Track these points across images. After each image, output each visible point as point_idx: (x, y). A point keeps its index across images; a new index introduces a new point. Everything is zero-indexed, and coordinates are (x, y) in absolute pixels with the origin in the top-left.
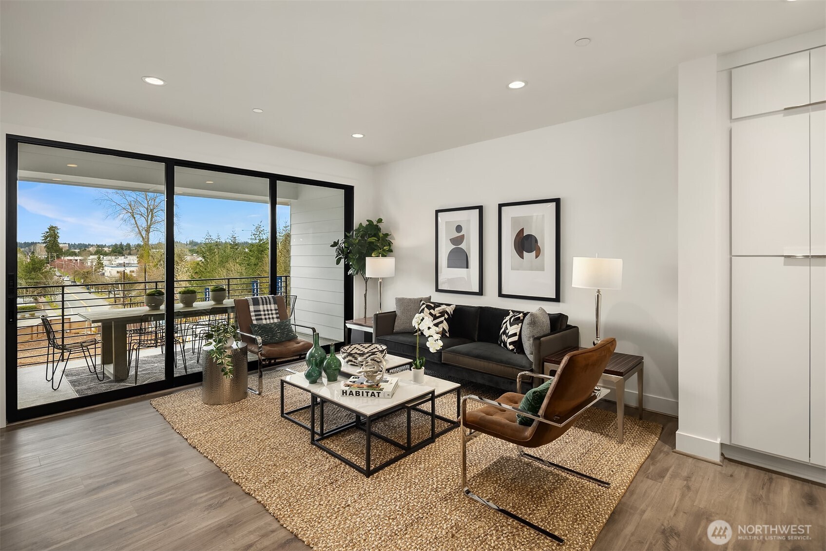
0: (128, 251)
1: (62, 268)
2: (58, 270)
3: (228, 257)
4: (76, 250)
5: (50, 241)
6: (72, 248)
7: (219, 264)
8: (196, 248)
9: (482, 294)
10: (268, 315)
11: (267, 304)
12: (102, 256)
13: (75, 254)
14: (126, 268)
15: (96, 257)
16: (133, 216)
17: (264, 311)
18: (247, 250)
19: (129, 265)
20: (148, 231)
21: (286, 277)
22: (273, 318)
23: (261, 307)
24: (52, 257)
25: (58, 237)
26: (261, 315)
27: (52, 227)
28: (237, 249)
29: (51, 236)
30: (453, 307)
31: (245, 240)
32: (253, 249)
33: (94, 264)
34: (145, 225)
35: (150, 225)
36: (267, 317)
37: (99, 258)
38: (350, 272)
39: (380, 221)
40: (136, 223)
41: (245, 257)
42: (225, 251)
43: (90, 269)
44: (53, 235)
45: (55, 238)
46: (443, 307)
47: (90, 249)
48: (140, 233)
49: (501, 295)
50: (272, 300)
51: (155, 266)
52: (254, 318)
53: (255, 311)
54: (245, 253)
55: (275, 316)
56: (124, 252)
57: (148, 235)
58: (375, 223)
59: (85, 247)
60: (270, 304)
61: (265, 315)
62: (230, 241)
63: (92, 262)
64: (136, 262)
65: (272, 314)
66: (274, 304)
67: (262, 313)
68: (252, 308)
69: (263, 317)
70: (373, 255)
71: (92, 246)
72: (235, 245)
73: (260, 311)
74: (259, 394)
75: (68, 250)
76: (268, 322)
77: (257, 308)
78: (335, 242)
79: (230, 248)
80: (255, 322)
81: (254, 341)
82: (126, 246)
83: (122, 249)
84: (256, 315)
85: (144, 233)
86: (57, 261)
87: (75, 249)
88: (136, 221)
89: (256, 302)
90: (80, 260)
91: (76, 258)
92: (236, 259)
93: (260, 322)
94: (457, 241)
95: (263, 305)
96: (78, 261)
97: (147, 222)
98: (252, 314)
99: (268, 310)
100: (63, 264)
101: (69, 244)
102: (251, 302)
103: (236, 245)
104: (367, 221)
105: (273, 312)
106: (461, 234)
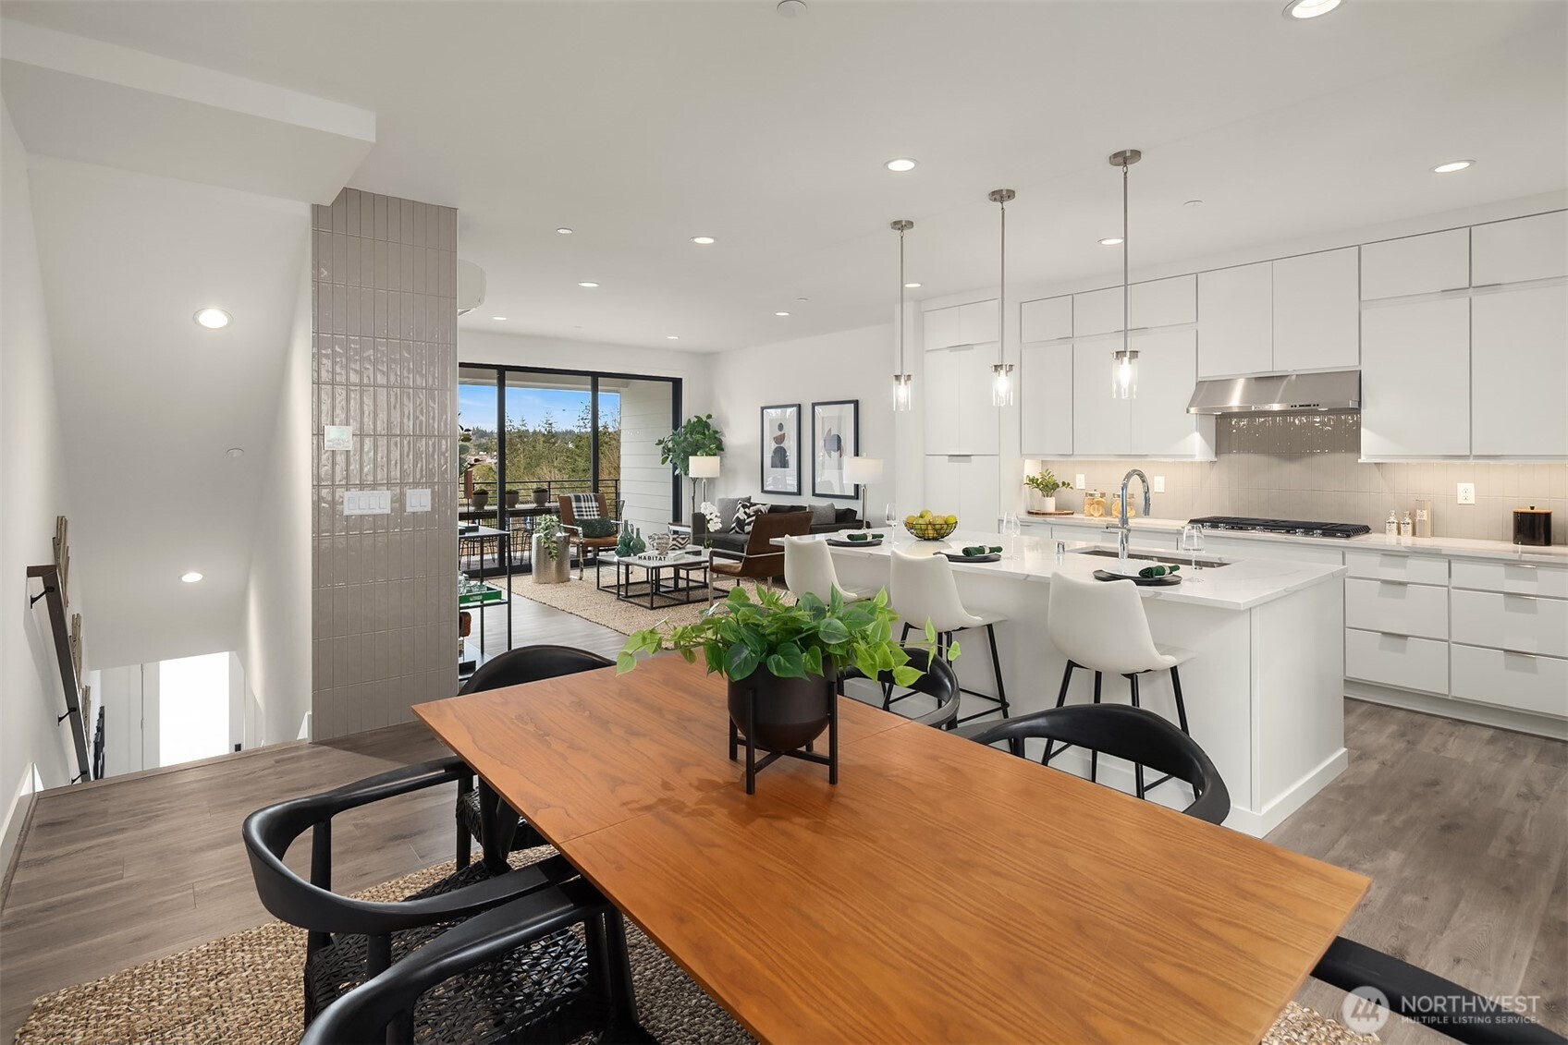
3: (540, 457)
8: (483, 441)
9: (800, 494)
10: (590, 510)
17: (586, 508)
18: (570, 446)
21: (616, 481)
22: (594, 515)
23: (583, 504)
26: (583, 511)
28: (554, 444)
30: (769, 506)
31: (570, 428)
32: (582, 443)
36: (589, 513)
38: (677, 472)
39: (709, 417)
41: (568, 457)
42: (534, 447)
46: (758, 506)
49: (814, 494)
50: (593, 498)
52: (575, 514)
53: (577, 507)
54: (568, 450)
55: (595, 513)
58: (704, 419)
60: (590, 502)
61: (587, 511)
62: (543, 430)
66: (596, 501)
67: (584, 509)
68: (574, 504)
69: (585, 513)
70: (698, 454)
72: (551, 437)
73: (582, 507)
74: (581, 579)
76: (589, 517)
77: (579, 504)
78: (659, 441)
79: (544, 442)
81: (575, 533)
84: (578, 511)
89: (578, 499)
92: (553, 462)
93: (581, 517)
94: (780, 439)
95: (584, 502)
98: (575, 510)
99: (589, 507)
102: (573, 499)
103: (553, 436)
104: (696, 417)
105: (595, 509)
106: (782, 432)
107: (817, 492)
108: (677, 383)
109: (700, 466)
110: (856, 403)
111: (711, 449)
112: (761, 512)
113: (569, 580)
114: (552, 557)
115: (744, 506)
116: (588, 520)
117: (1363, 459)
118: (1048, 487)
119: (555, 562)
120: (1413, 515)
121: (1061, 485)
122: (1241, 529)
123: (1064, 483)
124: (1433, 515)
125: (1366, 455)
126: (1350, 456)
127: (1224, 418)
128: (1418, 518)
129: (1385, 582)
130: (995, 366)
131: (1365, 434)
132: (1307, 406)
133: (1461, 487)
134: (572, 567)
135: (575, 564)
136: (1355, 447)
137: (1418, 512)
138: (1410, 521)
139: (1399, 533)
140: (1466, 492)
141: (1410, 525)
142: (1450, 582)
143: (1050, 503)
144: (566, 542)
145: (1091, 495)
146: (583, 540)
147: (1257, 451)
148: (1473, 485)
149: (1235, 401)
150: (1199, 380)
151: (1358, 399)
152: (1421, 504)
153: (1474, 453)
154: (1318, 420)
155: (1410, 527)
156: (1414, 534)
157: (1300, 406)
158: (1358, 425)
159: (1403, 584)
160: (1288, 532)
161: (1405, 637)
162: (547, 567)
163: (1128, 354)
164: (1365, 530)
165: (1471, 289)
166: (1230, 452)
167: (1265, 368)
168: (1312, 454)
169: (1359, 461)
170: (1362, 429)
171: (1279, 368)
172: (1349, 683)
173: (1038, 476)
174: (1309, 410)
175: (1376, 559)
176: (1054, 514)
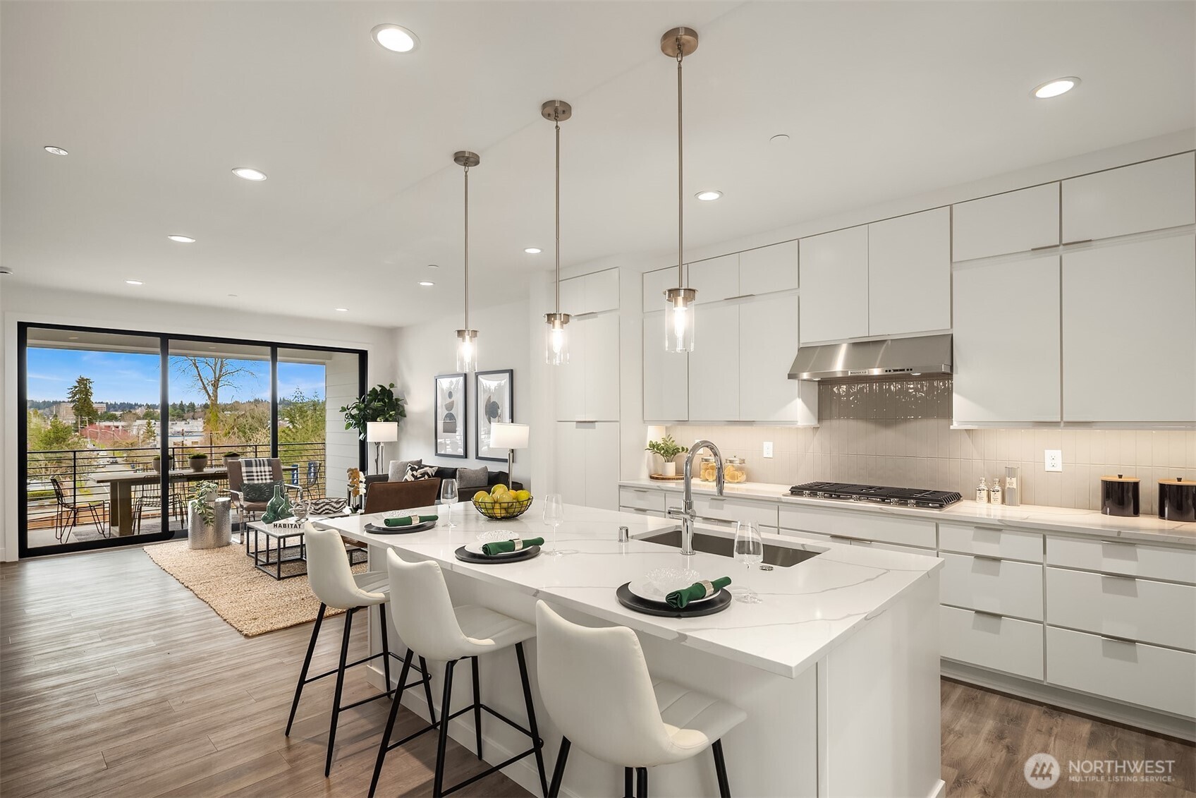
0: (192, 414)
1: (97, 438)
2: (91, 441)
4: (117, 413)
5: (79, 399)
6: (111, 410)
7: (312, 431)
9: (466, 457)
10: (262, 476)
11: (260, 466)
12: (153, 421)
13: (114, 418)
14: (186, 438)
15: (145, 422)
16: (195, 364)
17: (257, 472)
19: (190, 433)
20: (216, 386)
22: (266, 479)
23: (254, 469)
24: (82, 422)
25: (91, 393)
26: (253, 476)
27: (83, 379)
29: (80, 392)
30: (435, 469)
33: (142, 432)
34: (211, 378)
35: (219, 377)
36: (260, 478)
37: (149, 423)
39: (393, 386)
40: (199, 374)
43: (136, 440)
44: (83, 391)
45: (87, 394)
46: (426, 469)
47: (137, 411)
48: (205, 388)
50: (266, 463)
51: (226, 435)
52: (243, 478)
53: (247, 472)
55: (268, 477)
56: (186, 415)
57: (216, 392)
58: (388, 388)
59: (131, 408)
60: (264, 466)
61: (258, 476)
63: (139, 430)
64: (201, 429)
65: (265, 475)
66: (269, 466)
67: (255, 474)
68: (244, 469)
69: (255, 478)
71: (141, 406)
73: (252, 472)
75: (106, 412)
76: (260, 482)
77: (249, 469)
78: (343, 408)
80: (246, 482)
82: (188, 407)
83: (183, 410)
84: (247, 476)
85: (210, 389)
86: (89, 429)
87: (116, 411)
88: (198, 372)
89: (249, 464)
90: (123, 426)
91: (116, 424)
93: (251, 482)
94: (450, 406)
95: (256, 466)
96: (120, 428)
97: (215, 373)
98: (244, 474)
99: (261, 472)
100: (97, 433)
101: (107, 403)
102: (243, 464)
104: (380, 386)
105: (267, 473)
106: (452, 400)
107: (479, 456)
108: (363, 355)
109: (379, 431)
110: (511, 372)
111: (391, 416)
112: (428, 474)
113: (229, 544)
114: (208, 522)
115: (413, 469)
116: (258, 484)
117: (955, 425)
118: (669, 452)
119: (211, 528)
120: (1002, 483)
121: (681, 450)
122: (838, 497)
123: (683, 449)
124: (1022, 483)
125: (958, 422)
126: (942, 422)
127: (826, 383)
128: (1008, 486)
129: (978, 557)
130: (548, 315)
131: (957, 399)
132: (901, 370)
133: (1049, 453)
134: (232, 531)
135: (235, 528)
136: (948, 414)
137: (1008, 479)
138: (999, 489)
139: (989, 500)
140: (1053, 460)
141: (1000, 493)
142: (1045, 559)
143: (671, 469)
144: (226, 506)
145: (706, 460)
146: (246, 504)
147: (857, 418)
148: (1060, 451)
149: (839, 366)
150: (801, 346)
151: (950, 364)
152: (1011, 472)
153: (1065, 420)
154: (912, 386)
155: (999, 495)
156: (1003, 501)
157: (894, 371)
158: (949, 391)
159: (998, 560)
160: (883, 500)
161: (999, 616)
162: (203, 532)
163: (682, 292)
164: (956, 497)
165: (1061, 247)
166: (831, 418)
167: (861, 333)
168: (906, 420)
169: (952, 427)
170: (954, 395)
171: (877, 332)
172: (945, 662)
173: (660, 442)
174: (902, 376)
175: (970, 532)
176: (673, 479)
